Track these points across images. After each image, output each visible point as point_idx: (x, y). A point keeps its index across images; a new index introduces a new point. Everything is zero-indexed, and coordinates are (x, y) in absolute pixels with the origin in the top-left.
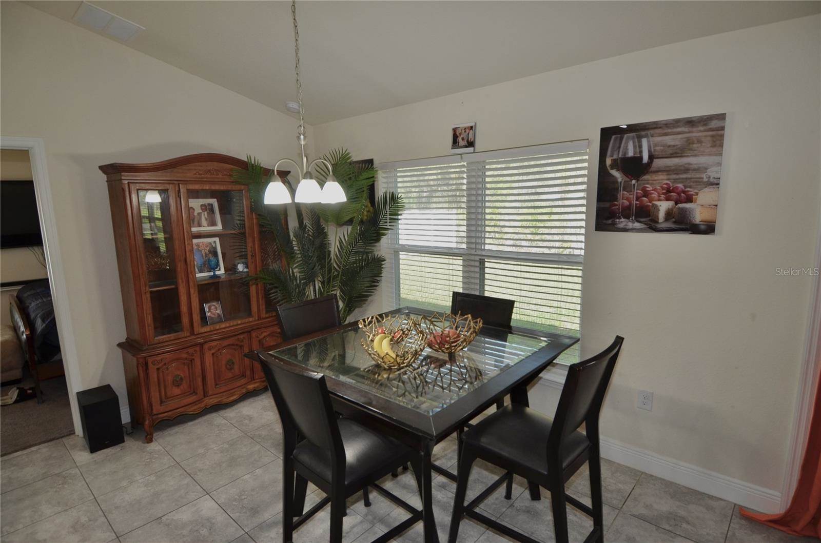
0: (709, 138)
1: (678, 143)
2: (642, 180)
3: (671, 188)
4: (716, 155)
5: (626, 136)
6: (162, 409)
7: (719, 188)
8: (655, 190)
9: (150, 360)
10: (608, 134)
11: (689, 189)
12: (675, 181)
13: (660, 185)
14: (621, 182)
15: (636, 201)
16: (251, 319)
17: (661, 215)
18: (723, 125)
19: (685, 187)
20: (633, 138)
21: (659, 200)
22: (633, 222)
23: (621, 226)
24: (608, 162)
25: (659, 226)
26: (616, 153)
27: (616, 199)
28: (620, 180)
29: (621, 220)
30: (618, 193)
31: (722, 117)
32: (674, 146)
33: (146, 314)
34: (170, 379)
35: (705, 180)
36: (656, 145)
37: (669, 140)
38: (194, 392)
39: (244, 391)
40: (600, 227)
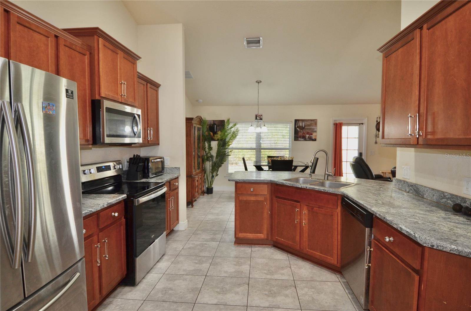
0: (314, 123)
2: (303, 131)
4: (316, 127)
5: (300, 121)
7: (316, 132)
8: (306, 132)
10: (296, 121)
11: (311, 133)
12: (309, 131)
15: (302, 135)
17: (307, 137)
21: (306, 134)
22: (302, 139)
23: (300, 140)
24: (296, 126)
25: (307, 140)
26: (298, 125)
27: (298, 134)
28: (299, 130)
31: (316, 120)
35: (314, 131)
36: (305, 124)
37: (308, 123)
40: (295, 140)
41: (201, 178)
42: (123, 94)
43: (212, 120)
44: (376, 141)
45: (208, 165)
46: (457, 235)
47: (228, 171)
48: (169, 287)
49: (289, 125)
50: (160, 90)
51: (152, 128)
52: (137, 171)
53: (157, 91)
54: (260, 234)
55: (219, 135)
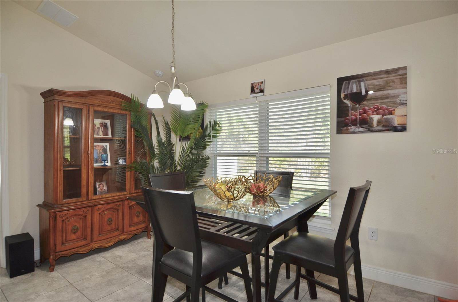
0: (399, 80)
1: (381, 83)
2: (362, 105)
3: (380, 108)
4: (403, 88)
5: (351, 81)
6: (63, 248)
7: (406, 106)
8: (370, 109)
9: (58, 214)
10: (341, 81)
11: (389, 108)
12: (382, 103)
13: (373, 106)
14: (350, 106)
15: (360, 116)
16: (125, 193)
17: (375, 123)
18: (405, 72)
19: (387, 106)
20: (356, 82)
21: (373, 115)
22: (359, 128)
23: (352, 130)
24: (342, 96)
25: (374, 129)
26: (347, 90)
27: (348, 116)
28: (349, 105)
29: (352, 127)
30: (349, 112)
31: (405, 68)
32: (379, 85)
33: (59, 184)
34: (70, 228)
35: (398, 102)
36: (369, 85)
37: (376, 82)
38: (85, 238)
39: (117, 240)
40: (339, 132)
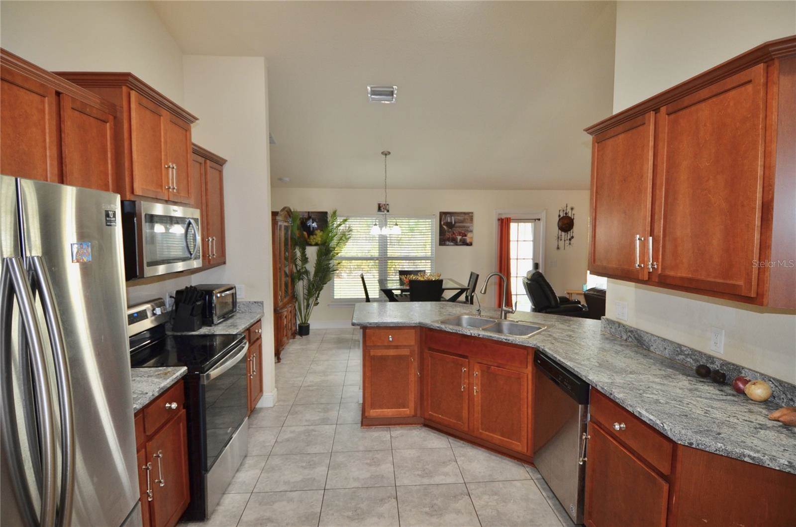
0: (469, 219)
1: (462, 219)
2: (452, 230)
3: (461, 232)
4: (472, 223)
5: (447, 215)
7: (472, 233)
8: (456, 233)
10: (443, 214)
11: (465, 233)
12: (462, 230)
13: (458, 231)
15: (451, 236)
17: (459, 240)
18: (473, 215)
20: (449, 216)
21: (458, 236)
22: (450, 243)
23: (447, 244)
24: (442, 223)
25: (458, 244)
26: (445, 220)
27: (445, 235)
28: (446, 229)
29: (447, 242)
30: (445, 233)
31: (472, 213)
35: (469, 230)
36: (456, 219)
37: (459, 218)
40: (441, 244)
41: (291, 312)
42: (171, 187)
43: (306, 212)
44: (558, 245)
45: (301, 287)
46: (717, 421)
47: (334, 296)
48: (265, 517)
49: (430, 221)
50: (226, 169)
51: (214, 238)
52: (191, 315)
53: (221, 172)
54: (404, 407)
55: (319, 236)
